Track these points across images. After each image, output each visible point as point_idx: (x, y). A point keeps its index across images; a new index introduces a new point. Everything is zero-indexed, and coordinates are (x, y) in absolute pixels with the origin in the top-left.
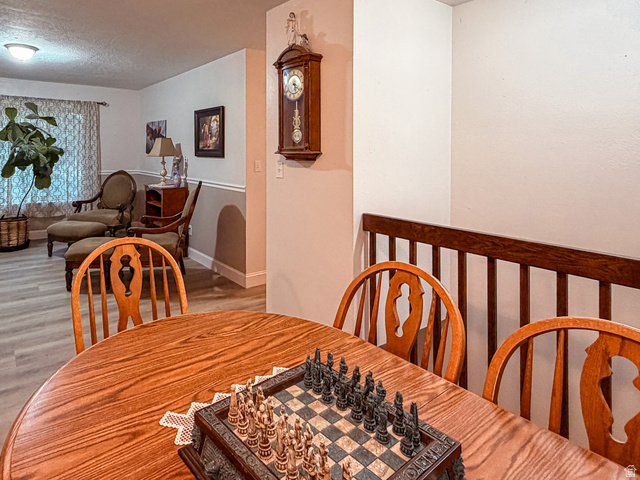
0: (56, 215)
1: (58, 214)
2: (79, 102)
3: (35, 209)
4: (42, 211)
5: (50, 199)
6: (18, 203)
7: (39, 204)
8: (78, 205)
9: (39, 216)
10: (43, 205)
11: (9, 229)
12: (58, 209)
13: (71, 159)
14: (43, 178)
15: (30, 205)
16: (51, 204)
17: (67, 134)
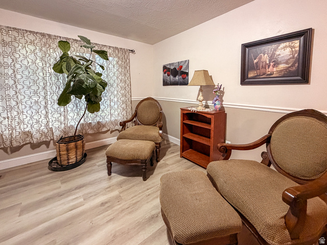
0: (103, 131)
1: (105, 129)
2: (116, 48)
3: (87, 127)
4: (92, 128)
5: (98, 119)
6: (73, 124)
7: (90, 123)
8: (123, 125)
9: (90, 132)
10: (93, 124)
11: (68, 150)
12: (104, 126)
13: (112, 89)
14: (93, 104)
15: (83, 124)
16: (99, 123)
17: (109, 71)
